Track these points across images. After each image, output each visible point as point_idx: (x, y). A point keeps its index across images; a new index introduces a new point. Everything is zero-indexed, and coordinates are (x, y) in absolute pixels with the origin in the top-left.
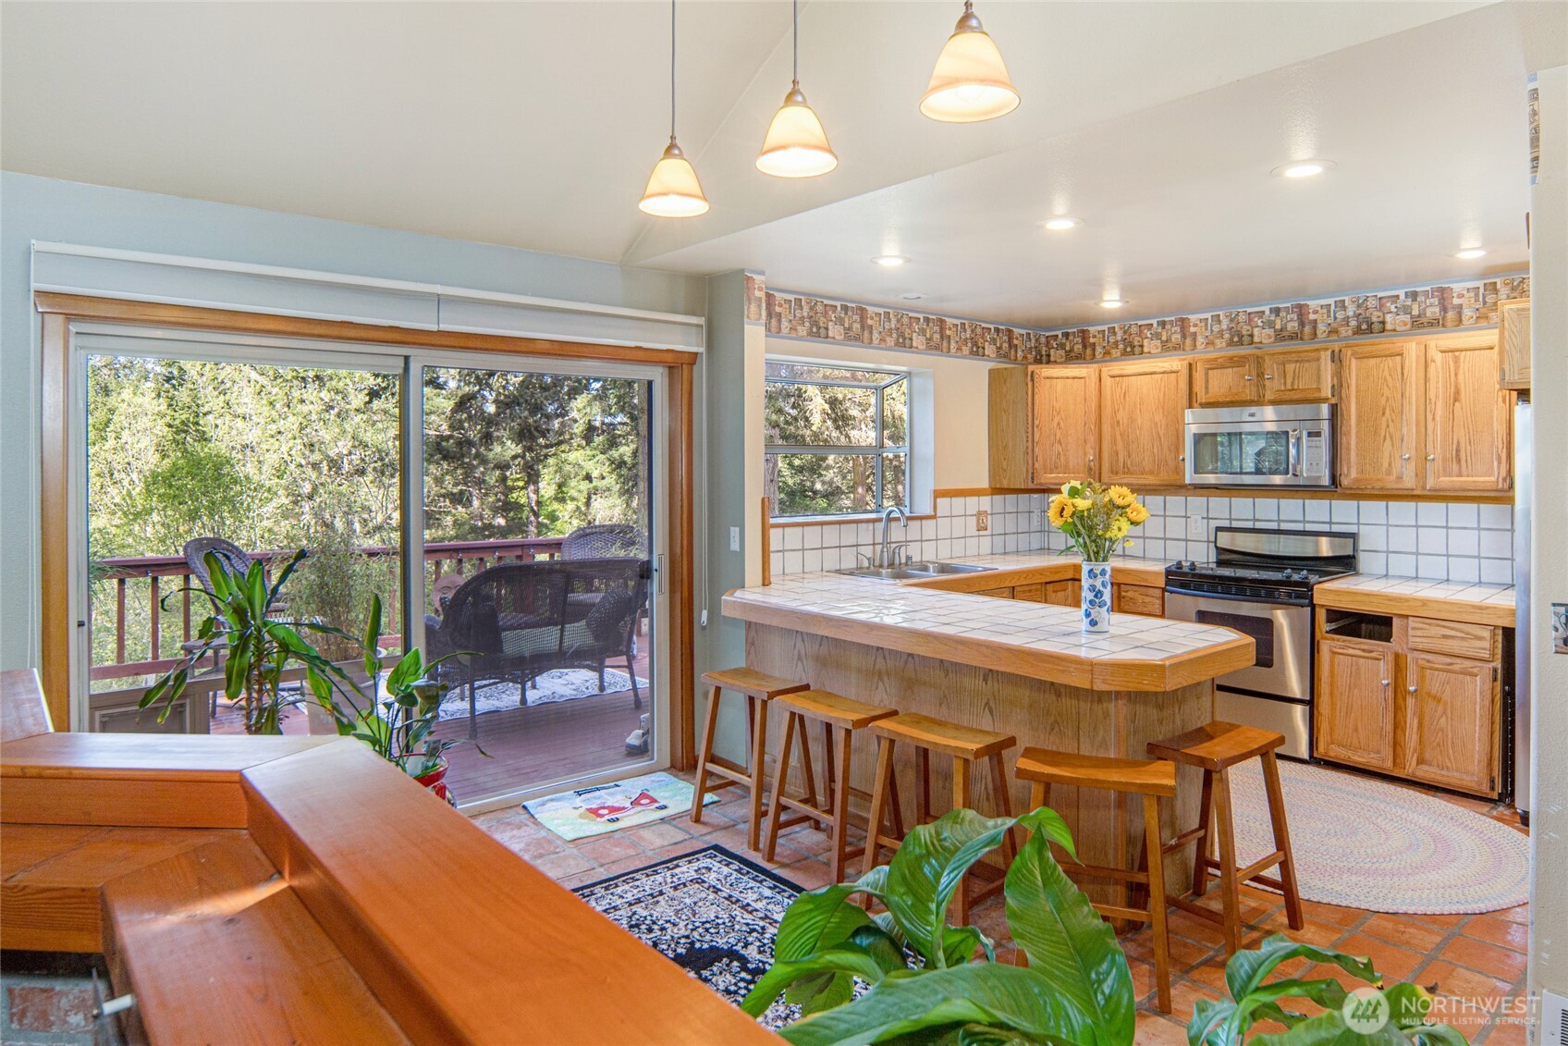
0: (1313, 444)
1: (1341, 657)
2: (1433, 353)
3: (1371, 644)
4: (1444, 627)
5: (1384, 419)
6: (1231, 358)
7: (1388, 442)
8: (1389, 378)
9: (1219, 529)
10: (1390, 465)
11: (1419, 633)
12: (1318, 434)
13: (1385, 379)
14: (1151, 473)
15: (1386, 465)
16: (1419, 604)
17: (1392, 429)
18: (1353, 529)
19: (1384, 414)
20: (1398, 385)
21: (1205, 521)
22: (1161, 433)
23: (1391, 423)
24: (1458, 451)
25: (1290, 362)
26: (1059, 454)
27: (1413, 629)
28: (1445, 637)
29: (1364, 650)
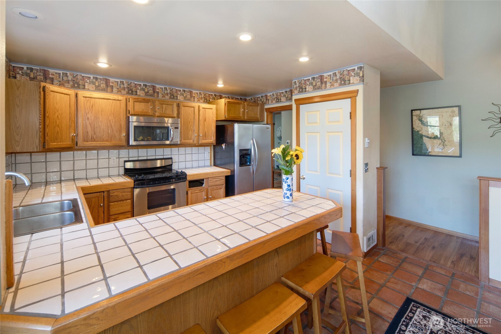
0: (176, 131)
1: (193, 194)
2: (201, 108)
3: (200, 188)
4: (216, 179)
5: (190, 124)
6: (144, 99)
7: (191, 131)
8: (191, 113)
9: (125, 161)
10: (191, 137)
11: (211, 182)
12: (177, 128)
13: (190, 114)
14: (107, 141)
15: (190, 137)
16: (212, 174)
17: (191, 127)
18: (170, 157)
19: (190, 123)
20: (193, 115)
21: (118, 159)
22: (113, 125)
23: (191, 126)
24: (205, 134)
25: (164, 104)
26: (58, 132)
27: (210, 181)
28: (216, 181)
29: (199, 190)
